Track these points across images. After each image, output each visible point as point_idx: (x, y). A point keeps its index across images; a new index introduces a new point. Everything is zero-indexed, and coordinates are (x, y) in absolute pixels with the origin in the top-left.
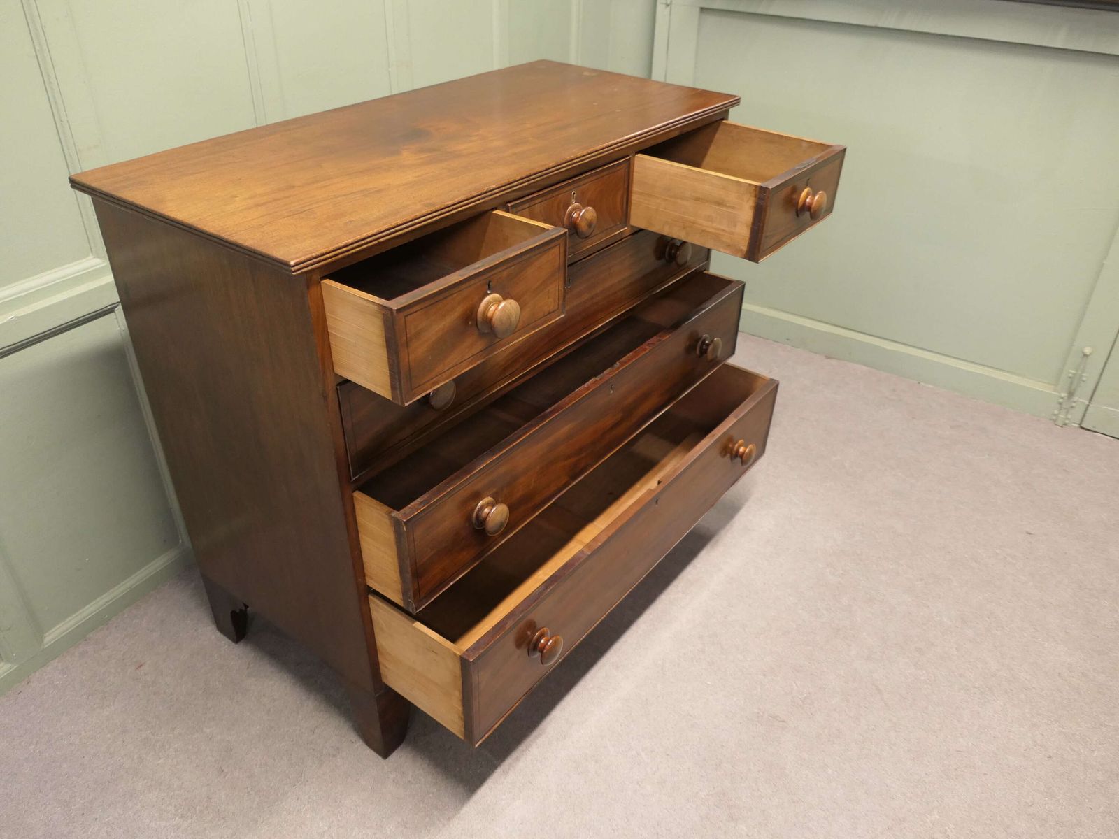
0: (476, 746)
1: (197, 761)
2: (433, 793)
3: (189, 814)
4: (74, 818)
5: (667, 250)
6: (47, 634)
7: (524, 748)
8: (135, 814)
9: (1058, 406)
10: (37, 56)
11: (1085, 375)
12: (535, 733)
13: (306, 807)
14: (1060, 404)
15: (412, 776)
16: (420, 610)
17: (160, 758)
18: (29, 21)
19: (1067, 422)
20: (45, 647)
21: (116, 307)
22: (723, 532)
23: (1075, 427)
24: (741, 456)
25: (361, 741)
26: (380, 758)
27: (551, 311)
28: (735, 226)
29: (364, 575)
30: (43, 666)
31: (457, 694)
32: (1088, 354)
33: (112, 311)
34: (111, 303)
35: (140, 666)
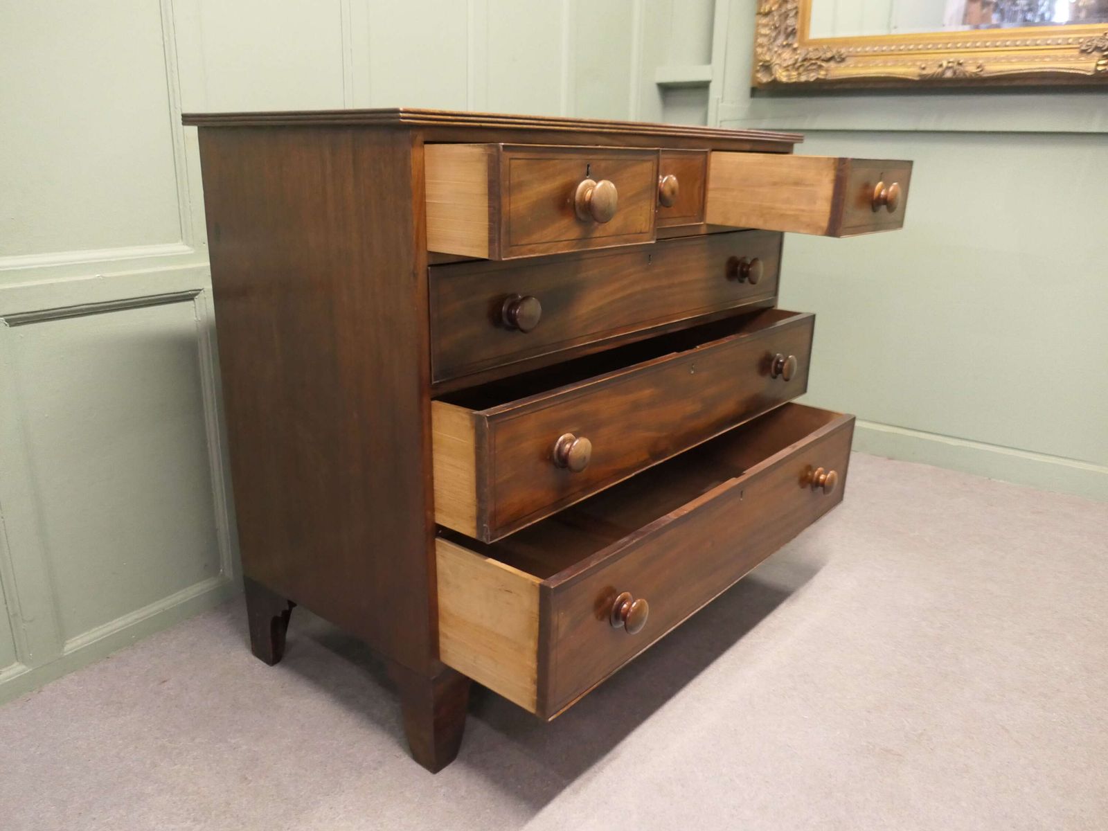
0: (550, 720)
1: (218, 768)
2: (490, 809)
3: (203, 818)
4: (69, 817)
5: (739, 268)
6: (68, 642)
7: (597, 770)
8: (140, 816)
10: (164, 45)
12: (609, 756)
13: (341, 816)
15: (466, 791)
16: (494, 541)
17: (176, 764)
20: (65, 654)
21: (197, 294)
22: (802, 590)
24: (822, 484)
25: (407, 756)
26: (429, 773)
27: (643, 231)
28: (815, 203)
29: (433, 510)
30: (58, 678)
31: (532, 645)
33: (192, 299)
34: (194, 288)
35: (164, 682)
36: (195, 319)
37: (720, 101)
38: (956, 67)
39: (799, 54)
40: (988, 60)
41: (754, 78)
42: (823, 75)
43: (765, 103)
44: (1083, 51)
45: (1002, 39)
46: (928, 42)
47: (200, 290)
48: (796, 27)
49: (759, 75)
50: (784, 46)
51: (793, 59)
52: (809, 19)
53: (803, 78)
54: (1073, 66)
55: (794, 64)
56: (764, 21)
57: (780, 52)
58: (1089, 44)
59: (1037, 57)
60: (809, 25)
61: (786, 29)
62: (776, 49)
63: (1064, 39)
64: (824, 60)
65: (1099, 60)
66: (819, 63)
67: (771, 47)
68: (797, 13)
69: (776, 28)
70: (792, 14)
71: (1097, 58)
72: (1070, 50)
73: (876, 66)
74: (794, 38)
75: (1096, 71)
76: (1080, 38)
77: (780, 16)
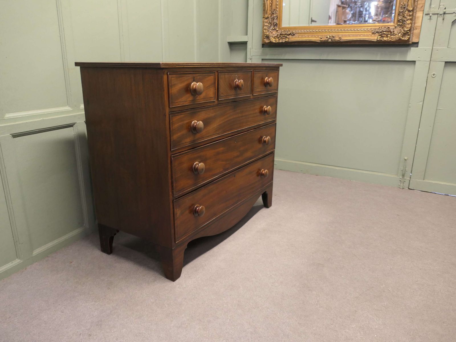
1: (99, 286)
3: (98, 301)
4: (50, 305)
6: (34, 251)
8: (75, 302)
9: (400, 182)
11: (407, 169)
14: (400, 181)
17: (83, 286)
18: (60, 25)
19: (404, 187)
20: (33, 256)
21: (74, 125)
23: (407, 189)
25: (164, 277)
26: (172, 282)
30: (31, 264)
32: (406, 159)
33: (72, 126)
34: (73, 123)
35: (71, 262)
36: (74, 133)
37: (251, 49)
38: (332, 38)
39: (279, 32)
40: (343, 36)
41: (263, 41)
42: (287, 40)
43: (267, 50)
44: (373, 33)
45: (347, 28)
46: (322, 29)
47: (75, 123)
48: (277, 23)
49: (265, 40)
50: (273, 30)
51: (277, 34)
52: (282, 20)
53: (281, 41)
54: (370, 38)
55: (277, 36)
56: (266, 21)
57: (272, 31)
58: (375, 30)
59: (358, 35)
60: (282, 22)
61: (274, 23)
62: (271, 31)
63: (367, 29)
64: (287, 35)
65: (378, 36)
66: (286, 36)
67: (269, 30)
68: (277, 18)
69: (270, 23)
70: (276, 18)
71: (377, 36)
72: (369, 33)
73: (306, 37)
74: (277, 26)
75: (377, 40)
76: (372, 28)
77: (271, 19)
